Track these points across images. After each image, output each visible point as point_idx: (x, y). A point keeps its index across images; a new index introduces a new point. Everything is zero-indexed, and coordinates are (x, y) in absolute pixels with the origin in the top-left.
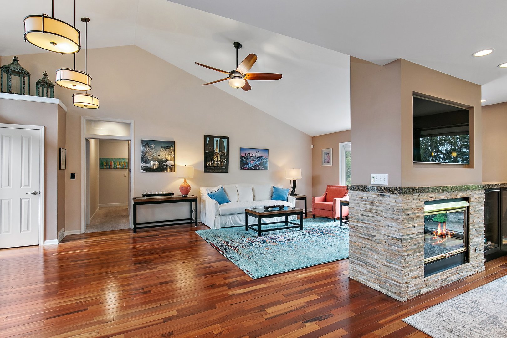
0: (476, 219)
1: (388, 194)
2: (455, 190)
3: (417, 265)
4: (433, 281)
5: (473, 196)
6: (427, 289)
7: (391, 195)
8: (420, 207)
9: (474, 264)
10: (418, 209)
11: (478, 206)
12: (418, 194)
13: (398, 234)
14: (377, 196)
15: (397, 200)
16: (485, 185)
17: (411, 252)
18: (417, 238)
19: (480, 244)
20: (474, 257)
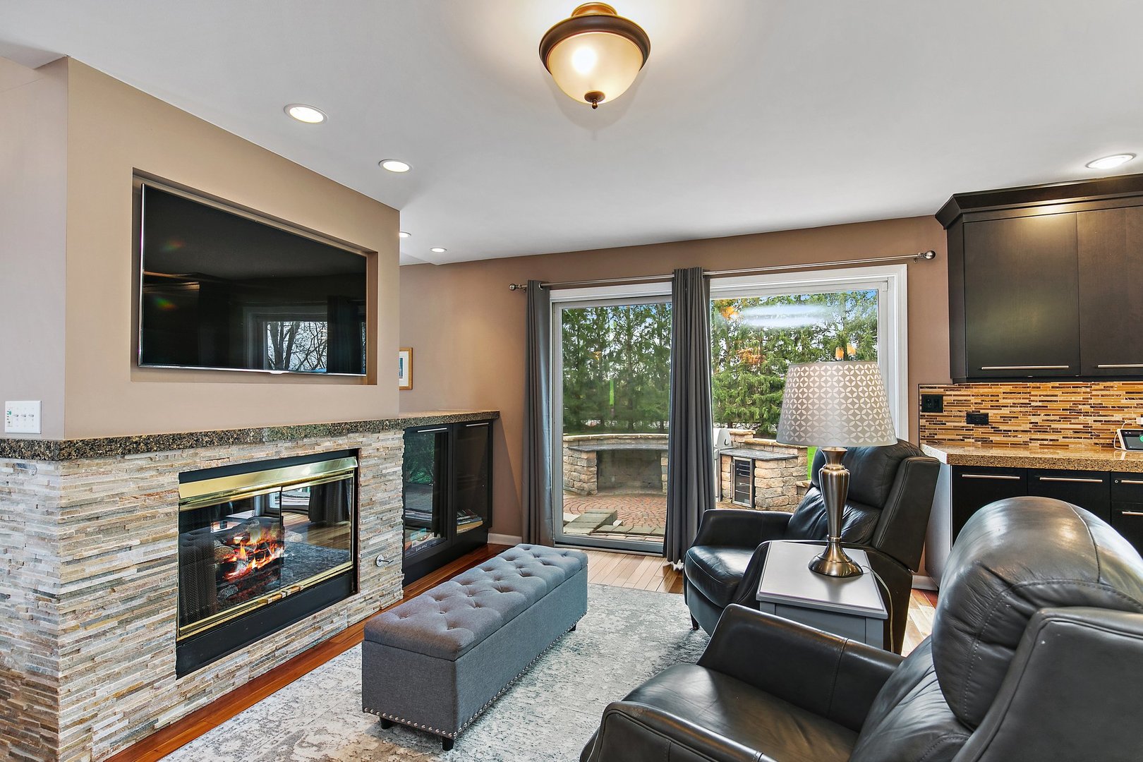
0: (379, 495)
1: (33, 462)
2: (306, 436)
3: (140, 654)
4: (217, 676)
5: (370, 445)
6: (187, 707)
7: (41, 466)
8: (159, 490)
9: (369, 594)
10: (149, 495)
11: (384, 466)
12: (149, 455)
13: (51, 581)
14: (11, 470)
15: (52, 479)
16: (405, 421)
17: (114, 623)
18: (140, 578)
19: (389, 545)
20: (372, 578)
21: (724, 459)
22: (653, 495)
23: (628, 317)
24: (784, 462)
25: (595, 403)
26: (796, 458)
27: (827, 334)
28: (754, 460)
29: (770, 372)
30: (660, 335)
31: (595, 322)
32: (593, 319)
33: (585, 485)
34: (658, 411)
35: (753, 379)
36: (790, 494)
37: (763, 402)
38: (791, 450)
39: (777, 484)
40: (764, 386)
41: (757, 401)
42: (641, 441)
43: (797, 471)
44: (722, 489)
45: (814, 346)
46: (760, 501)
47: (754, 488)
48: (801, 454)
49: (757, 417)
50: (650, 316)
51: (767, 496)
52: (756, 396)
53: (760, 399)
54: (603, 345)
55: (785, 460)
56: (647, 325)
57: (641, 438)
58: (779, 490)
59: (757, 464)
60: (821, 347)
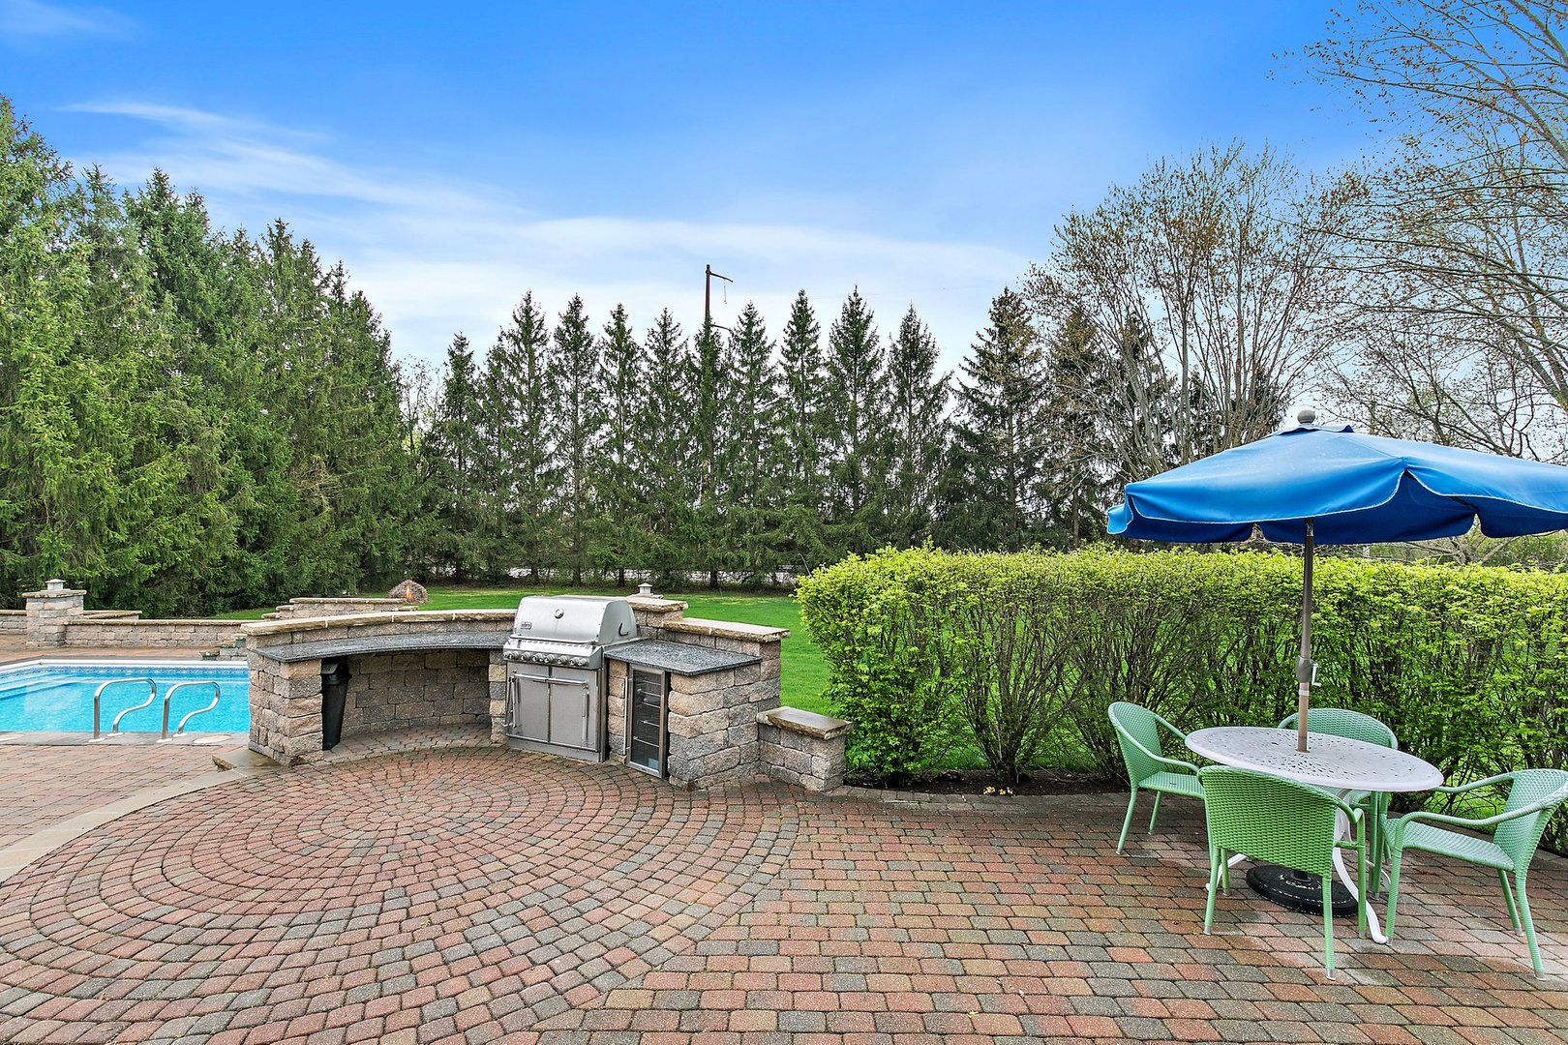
21: (613, 667)
22: (461, 752)
23: (575, 421)
24: (731, 674)
25: (522, 544)
26: (758, 663)
27: (835, 457)
28: (668, 675)
29: (766, 504)
30: (621, 450)
31: (525, 427)
32: (523, 421)
33: (286, 742)
34: (614, 556)
35: (743, 513)
36: (743, 742)
37: (755, 543)
38: (748, 645)
39: (716, 728)
40: (757, 523)
41: (748, 542)
42: (459, 626)
43: (758, 692)
44: (607, 733)
45: (819, 472)
46: (677, 766)
47: (667, 735)
48: (767, 653)
49: (748, 564)
50: (606, 421)
51: (690, 755)
52: (747, 536)
53: (752, 540)
54: (539, 459)
55: (734, 669)
56: (604, 434)
57: (458, 620)
58: (720, 736)
59: (675, 681)
60: (828, 473)
